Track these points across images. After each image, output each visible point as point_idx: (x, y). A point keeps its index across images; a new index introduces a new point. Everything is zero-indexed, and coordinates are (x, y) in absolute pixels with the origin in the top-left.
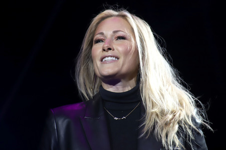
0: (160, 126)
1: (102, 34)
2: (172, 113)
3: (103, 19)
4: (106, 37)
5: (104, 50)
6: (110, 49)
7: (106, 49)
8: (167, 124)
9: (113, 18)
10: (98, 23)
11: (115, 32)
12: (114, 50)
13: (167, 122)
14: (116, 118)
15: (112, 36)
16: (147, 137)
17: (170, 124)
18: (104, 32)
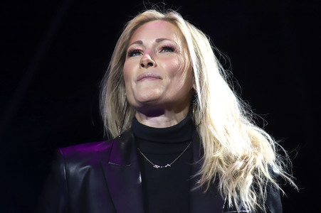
0: (226, 178)
1: (140, 43)
2: (243, 159)
3: (142, 22)
4: (145, 47)
5: (143, 65)
6: (150, 64)
7: (145, 63)
8: (236, 175)
9: (156, 21)
10: (134, 29)
11: (159, 41)
12: (156, 66)
13: (237, 172)
14: (157, 166)
15: (154, 46)
16: (205, 192)
17: (240, 174)
18: (143, 41)
